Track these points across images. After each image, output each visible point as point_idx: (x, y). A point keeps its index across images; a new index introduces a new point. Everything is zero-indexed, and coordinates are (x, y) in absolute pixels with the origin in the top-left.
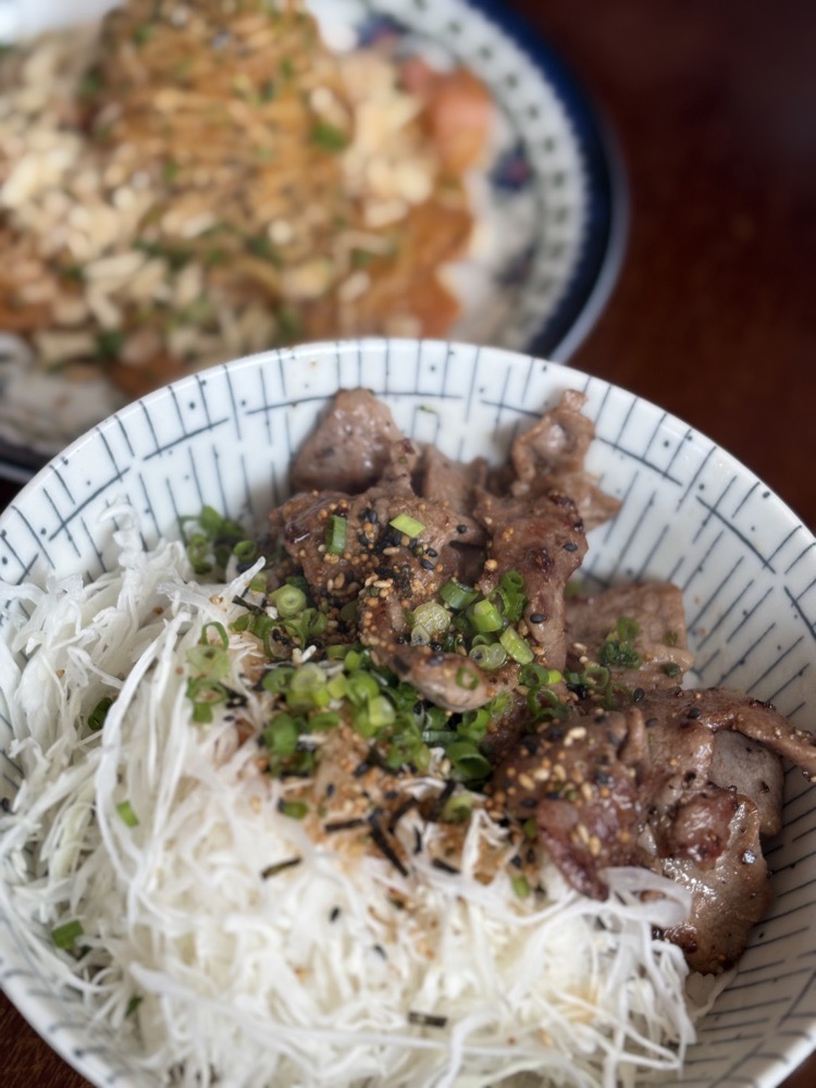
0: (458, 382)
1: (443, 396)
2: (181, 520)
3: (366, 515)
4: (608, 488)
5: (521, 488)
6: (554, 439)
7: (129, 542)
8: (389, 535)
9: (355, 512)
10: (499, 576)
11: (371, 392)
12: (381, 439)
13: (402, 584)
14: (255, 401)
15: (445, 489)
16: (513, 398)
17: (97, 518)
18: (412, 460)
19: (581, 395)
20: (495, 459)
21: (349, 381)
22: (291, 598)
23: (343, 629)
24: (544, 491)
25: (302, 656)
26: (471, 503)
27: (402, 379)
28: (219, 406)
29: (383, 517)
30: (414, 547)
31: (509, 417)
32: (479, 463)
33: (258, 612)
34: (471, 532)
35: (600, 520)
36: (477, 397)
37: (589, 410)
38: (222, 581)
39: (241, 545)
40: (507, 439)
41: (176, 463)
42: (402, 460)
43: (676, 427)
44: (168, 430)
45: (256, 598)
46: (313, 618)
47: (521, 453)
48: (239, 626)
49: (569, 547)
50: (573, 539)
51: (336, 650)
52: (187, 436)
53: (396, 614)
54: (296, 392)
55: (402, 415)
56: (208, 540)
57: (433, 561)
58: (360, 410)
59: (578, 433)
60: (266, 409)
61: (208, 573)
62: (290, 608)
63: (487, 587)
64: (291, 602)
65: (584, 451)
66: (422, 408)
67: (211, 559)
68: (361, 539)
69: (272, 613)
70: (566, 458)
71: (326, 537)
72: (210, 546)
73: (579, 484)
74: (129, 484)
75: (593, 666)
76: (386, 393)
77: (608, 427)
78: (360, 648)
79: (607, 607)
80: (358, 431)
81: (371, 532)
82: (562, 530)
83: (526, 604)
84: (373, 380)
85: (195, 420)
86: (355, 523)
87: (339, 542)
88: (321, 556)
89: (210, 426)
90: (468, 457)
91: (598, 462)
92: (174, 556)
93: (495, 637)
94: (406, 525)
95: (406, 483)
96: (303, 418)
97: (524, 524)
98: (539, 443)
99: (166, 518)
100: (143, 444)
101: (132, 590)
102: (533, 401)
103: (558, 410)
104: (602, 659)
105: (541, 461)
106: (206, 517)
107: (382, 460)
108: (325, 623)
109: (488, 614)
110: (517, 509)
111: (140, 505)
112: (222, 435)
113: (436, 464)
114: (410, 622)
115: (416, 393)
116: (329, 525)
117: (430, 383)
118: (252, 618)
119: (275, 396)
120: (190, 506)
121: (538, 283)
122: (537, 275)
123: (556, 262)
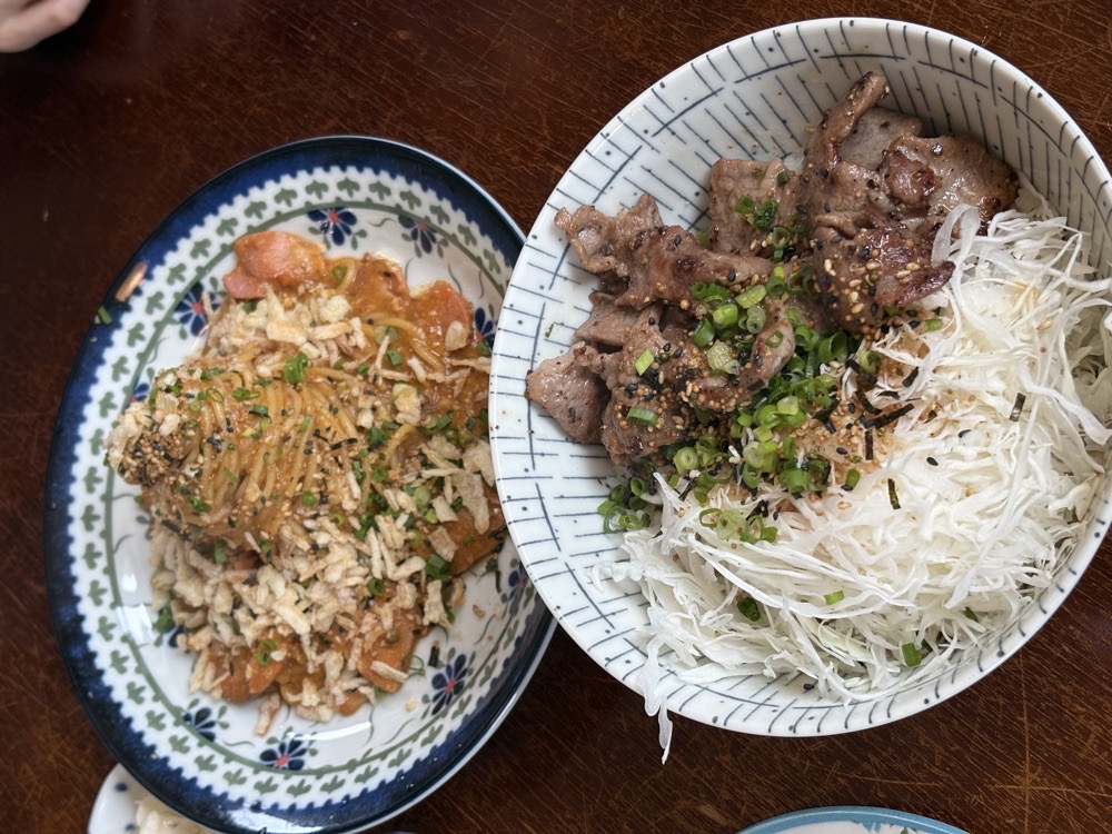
0: (533, 305)
1: (541, 318)
2: (606, 531)
3: (630, 392)
4: (631, 201)
5: (622, 270)
6: (588, 238)
7: (621, 572)
8: (649, 377)
9: (627, 400)
10: (693, 300)
11: (530, 372)
12: (568, 371)
13: (691, 374)
14: (527, 461)
15: (615, 328)
16: (552, 264)
17: (601, 592)
18: (590, 350)
19: (560, 213)
20: (594, 285)
21: (520, 388)
22: (684, 458)
23: (715, 423)
24: (629, 253)
25: (735, 457)
26: (629, 310)
27: (525, 348)
28: (527, 489)
29: (634, 380)
30: (660, 360)
31: (565, 270)
32: (593, 297)
33: (693, 483)
34: (653, 314)
35: (655, 211)
36: (545, 292)
37: (572, 207)
38: (660, 508)
39: (634, 489)
40: (582, 274)
41: (564, 528)
42: (590, 358)
43: (597, 144)
44: (540, 530)
45: (683, 484)
46: (704, 444)
47: (596, 265)
48: (703, 499)
49: (677, 242)
50: (671, 237)
51: (734, 431)
52: (546, 516)
53: (714, 383)
54: (523, 430)
55: (549, 352)
56: (624, 514)
57: (673, 349)
58: (544, 383)
59: (588, 218)
60: (532, 454)
61: (651, 516)
62: (694, 460)
63: (701, 311)
64: (688, 459)
65: (602, 216)
66: (547, 335)
67: (640, 514)
68: (647, 399)
69: (695, 474)
70: (604, 230)
71: (642, 425)
72: (629, 512)
73: (625, 224)
74: (576, 564)
75: (771, 238)
76: (533, 361)
77: (587, 196)
78: (736, 413)
79: (724, 218)
80: (560, 388)
81: (644, 390)
82: (663, 245)
83: (718, 283)
84: (521, 369)
85: (534, 509)
86: (634, 402)
87: (649, 416)
88: (656, 430)
89: (541, 498)
90: (588, 305)
91: (609, 207)
92: (637, 540)
93: (742, 311)
94: (643, 364)
95: (608, 358)
96: (542, 427)
97: (654, 273)
98: (590, 250)
99: (603, 542)
100: (548, 549)
101: (663, 574)
102: (558, 250)
103: (567, 233)
104: (767, 230)
105: (603, 251)
106: (605, 513)
107: (585, 373)
108: (710, 435)
109: (724, 314)
110: (639, 276)
111: (592, 559)
112: (548, 489)
113: (593, 331)
114: (721, 373)
115: (536, 337)
116: (634, 420)
117: (530, 326)
118: (698, 488)
119: (524, 446)
120: (597, 523)
121: (434, 219)
122: (427, 219)
123: (419, 203)
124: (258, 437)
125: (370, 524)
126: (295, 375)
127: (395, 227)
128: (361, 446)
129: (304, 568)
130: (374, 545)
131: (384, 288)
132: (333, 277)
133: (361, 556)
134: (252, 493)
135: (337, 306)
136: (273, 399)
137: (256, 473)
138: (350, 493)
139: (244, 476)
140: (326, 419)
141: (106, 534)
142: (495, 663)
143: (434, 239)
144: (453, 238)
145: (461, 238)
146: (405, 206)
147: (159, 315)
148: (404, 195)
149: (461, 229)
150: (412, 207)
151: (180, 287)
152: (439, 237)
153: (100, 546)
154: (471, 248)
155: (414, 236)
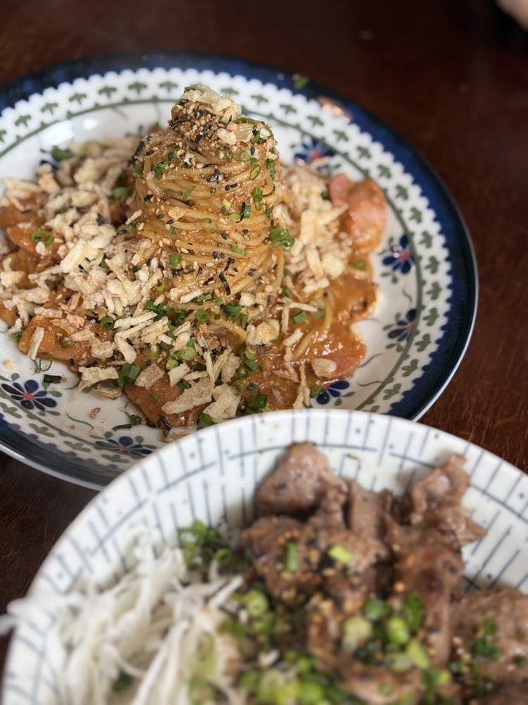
0: (375, 440)
1: (364, 448)
2: (180, 531)
3: (312, 543)
4: (477, 518)
5: (417, 518)
6: (441, 484)
7: (144, 553)
8: (327, 561)
9: (303, 539)
10: (405, 596)
11: (314, 444)
12: (321, 479)
13: (338, 603)
14: (235, 450)
15: (365, 518)
16: (413, 453)
17: (123, 537)
18: (342, 498)
19: (461, 457)
20: (397, 491)
21: (300, 437)
22: (257, 602)
23: (294, 631)
24: (433, 524)
25: (268, 658)
26: (382, 531)
27: (336, 437)
28: (210, 454)
29: (323, 545)
30: (345, 569)
31: (409, 465)
32: (385, 493)
33: (234, 617)
34: (383, 553)
35: (470, 541)
36: (388, 450)
37: (468, 467)
38: (205, 579)
39: (221, 552)
40: (408, 481)
41: (179, 493)
42: (336, 500)
44: (175, 472)
45: (232, 606)
46: (273, 623)
47: (418, 494)
48: (222, 628)
49: (453, 570)
50: (454, 562)
51: (291, 655)
52: (187, 475)
53: (333, 627)
54: (263, 444)
55: (334, 458)
56: (197, 544)
57: (356, 580)
58: (308, 460)
59: (459, 483)
60: (242, 455)
61: (197, 572)
62: (256, 612)
63: (396, 604)
64: (257, 607)
65: (462, 494)
66: (349, 456)
67: (198, 560)
68: (307, 560)
69: (244, 616)
70: (449, 498)
71: (282, 558)
72: (198, 550)
73: (457, 516)
74: (147, 511)
75: (466, 657)
76: (325, 445)
77: (480, 478)
78: (309, 656)
79: (474, 606)
80: (305, 474)
81: (315, 556)
82: (448, 556)
83: (424, 618)
84: (316, 436)
85: (193, 464)
86: (302, 547)
87: (294, 563)
88: (279, 572)
89: (203, 468)
90: (378, 488)
91: (471, 500)
92: (175, 562)
93: (403, 648)
94: (339, 554)
95: (338, 517)
96: (266, 461)
97: (421, 551)
98: (432, 487)
99: (169, 529)
100: (158, 482)
102: (428, 456)
103: (444, 465)
104: (473, 651)
105: (430, 498)
106: (195, 528)
107: (321, 495)
108: (282, 627)
109: (398, 629)
110: (415, 536)
111: (152, 522)
112: (212, 475)
113: (358, 498)
114: (342, 632)
115: (345, 446)
116: (285, 549)
117: (355, 440)
119: (248, 447)
120: (185, 520)
121: (418, 338)
122: (418, 333)
123: (430, 324)
124: (224, 212)
125: (160, 313)
126: (276, 237)
127: (404, 306)
128: (225, 299)
129: (116, 262)
130: (142, 319)
131: (354, 304)
132: (356, 261)
133: (132, 308)
134: (176, 212)
135: (335, 265)
136: (256, 221)
137: (193, 214)
138: (184, 293)
139: (189, 204)
140: (244, 267)
141: (126, 102)
142: (52, 436)
143: (400, 340)
144: (405, 356)
145: (407, 363)
146: (425, 313)
147: (307, 125)
148: (434, 311)
149: (415, 362)
150: (425, 318)
151: (331, 140)
152: (404, 343)
153: (116, 98)
154: (400, 372)
155: (401, 323)
